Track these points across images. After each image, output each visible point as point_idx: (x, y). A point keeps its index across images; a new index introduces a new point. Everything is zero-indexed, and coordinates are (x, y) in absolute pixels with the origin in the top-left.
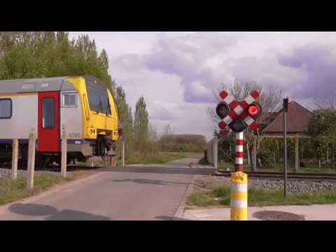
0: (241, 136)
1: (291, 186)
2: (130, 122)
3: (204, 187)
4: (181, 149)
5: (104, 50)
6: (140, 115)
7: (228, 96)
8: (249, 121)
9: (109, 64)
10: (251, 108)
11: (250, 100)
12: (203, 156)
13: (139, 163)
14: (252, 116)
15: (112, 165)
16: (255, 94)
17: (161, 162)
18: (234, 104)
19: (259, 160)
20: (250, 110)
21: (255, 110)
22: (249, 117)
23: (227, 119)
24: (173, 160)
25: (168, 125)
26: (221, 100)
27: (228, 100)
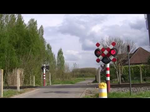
0: (108, 66)
1: (136, 90)
2: (55, 62)
3: (91, 93)
4: (83, 76)
5: (42, 26)
6: (60, 59)
7: (100, 46)
8: (112, 58)
9: (44, 33)
10: (112, 51)
11: (111, 47)
12: (95, 79)
13: (59, 84)
14: (113, 55)
15: (45, 85)
16: (114, 44)
17: (72, 83)
18: (103, 49)
19: (123, 79)
20: (112, 52)
21: (114, 52)
22: (111, 56)
23: (101, 57)
24: (79, 82)
25: (75, 63)
26: (97, 48)
27: (101, 48)
